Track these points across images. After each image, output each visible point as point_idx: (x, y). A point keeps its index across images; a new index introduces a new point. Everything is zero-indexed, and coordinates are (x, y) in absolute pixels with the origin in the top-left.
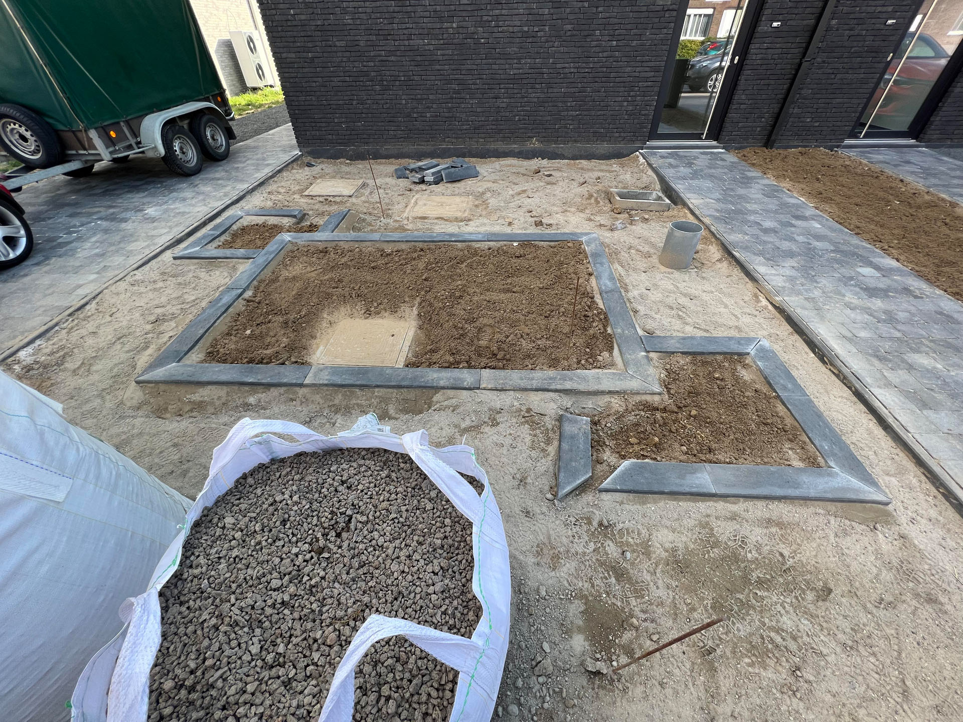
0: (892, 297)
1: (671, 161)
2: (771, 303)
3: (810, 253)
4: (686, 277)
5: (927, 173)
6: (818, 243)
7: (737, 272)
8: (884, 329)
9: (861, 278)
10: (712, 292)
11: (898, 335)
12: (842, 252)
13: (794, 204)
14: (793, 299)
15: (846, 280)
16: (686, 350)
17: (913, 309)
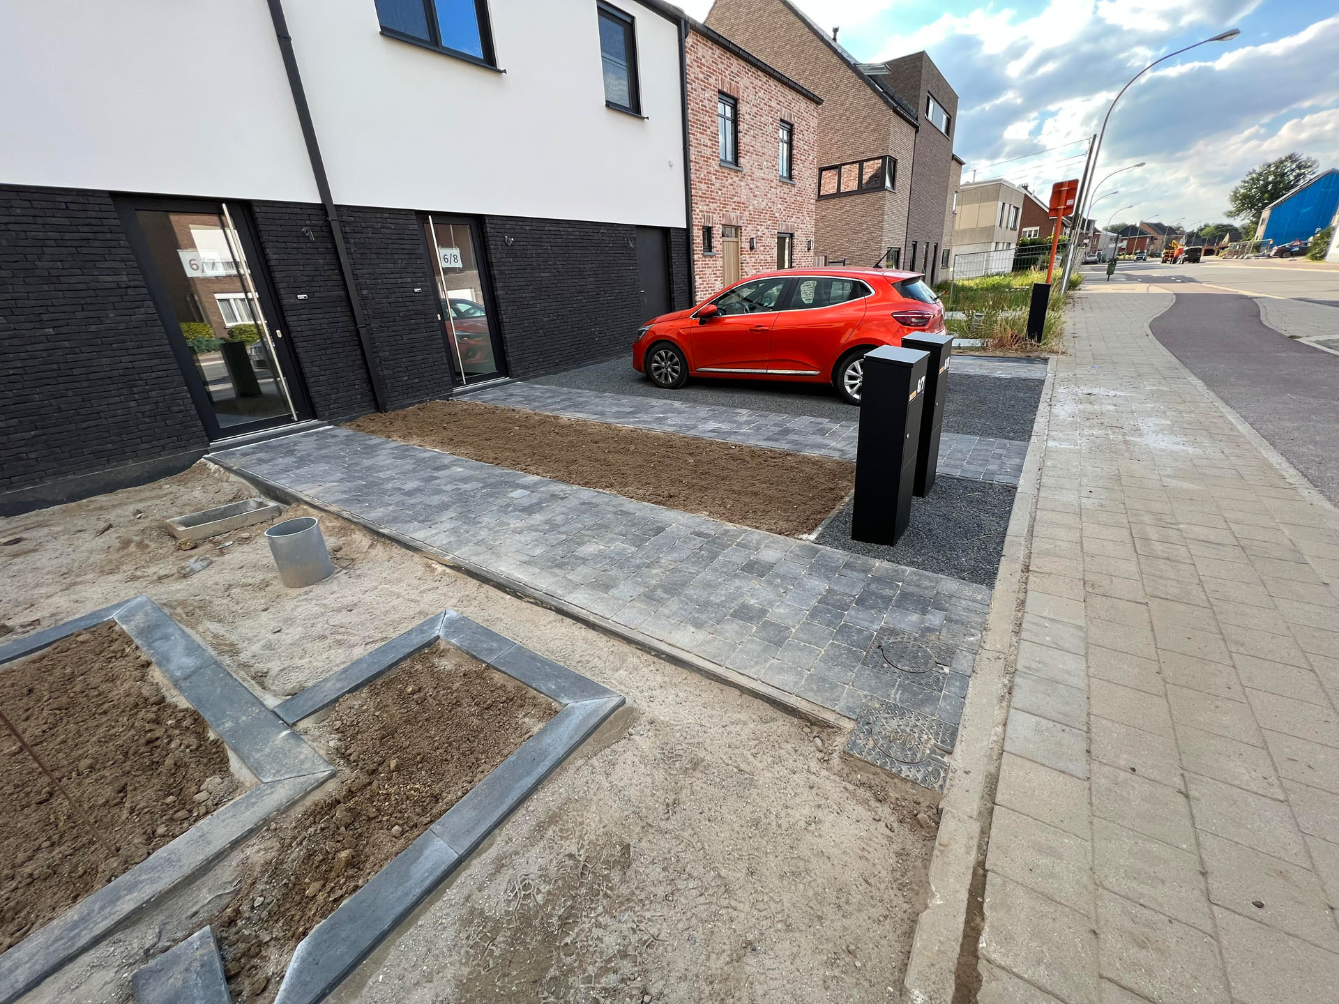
0: (547, 506)
1: (261, 455)
2: (446, 565)
3: (462, 499)
4: (334, 586)
5: (529, 400)
6: (466, 486)
7: (397, 551)
8: (553, 538)
9: (516, 502)
10: (376, 588)
11: (564, 537)
12: (491, 485)
13: (429, 458)
14: (463, 550)
15: (504, 509)
16: (354, 684)
17: (564, 509)
